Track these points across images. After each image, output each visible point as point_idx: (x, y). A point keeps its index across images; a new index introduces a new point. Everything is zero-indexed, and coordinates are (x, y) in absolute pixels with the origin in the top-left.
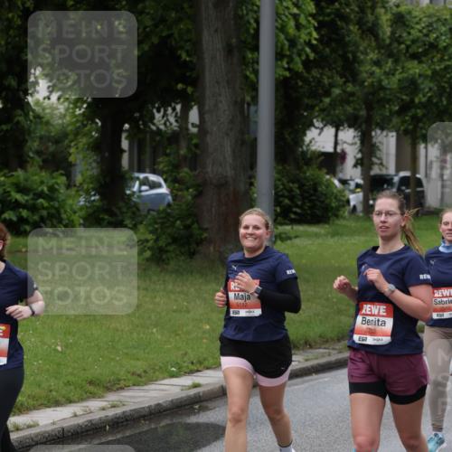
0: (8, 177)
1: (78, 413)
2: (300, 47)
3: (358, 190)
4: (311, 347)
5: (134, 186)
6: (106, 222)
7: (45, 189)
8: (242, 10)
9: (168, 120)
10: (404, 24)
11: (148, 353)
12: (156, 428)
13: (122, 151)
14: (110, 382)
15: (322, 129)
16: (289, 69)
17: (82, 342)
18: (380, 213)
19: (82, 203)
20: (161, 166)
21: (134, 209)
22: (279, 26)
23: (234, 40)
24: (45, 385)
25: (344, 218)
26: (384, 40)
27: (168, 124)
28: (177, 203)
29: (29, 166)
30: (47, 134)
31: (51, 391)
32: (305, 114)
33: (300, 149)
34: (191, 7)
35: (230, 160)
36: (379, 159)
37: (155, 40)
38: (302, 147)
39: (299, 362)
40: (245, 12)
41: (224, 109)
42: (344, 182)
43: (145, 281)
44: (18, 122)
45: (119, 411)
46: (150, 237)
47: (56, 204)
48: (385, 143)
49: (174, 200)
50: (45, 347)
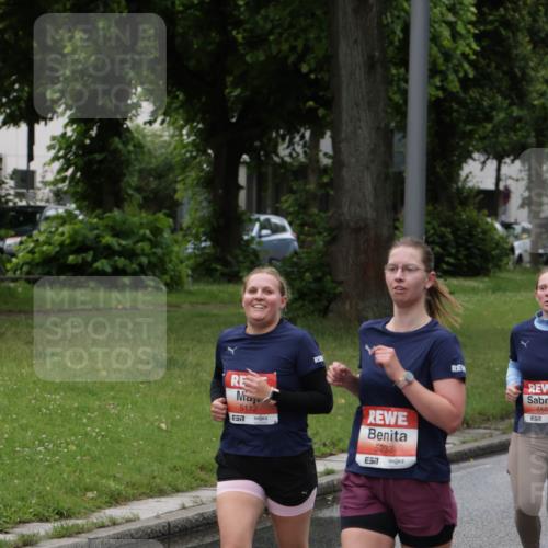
0: (102, 219)
1: (187, 505)
2: (455, 62)
3: (525, 236)
4: (469, 426)
5: (252, 230)
6: (218, 274)
7: (148, 232)
9: (294, 149)
13: (242, 187)
15: (484, 163)
16: (442, 88)
17: (191, 418)
19: (190, 251)
20: (285, 206)
23: (377, 54)
24: (147, 470)
25: (508, 271)
27: (294, 154)
28: (304, 250)
29: (126, 204)
30: (148, 166)
31: (154, 477)
32: (462, 143)
33: (455, 186)
34: (325, 13)
35: (371, 199)
38: (457, 184)
39: (454, 444)
40: (390, 20)
41: (365, 137)
42: (507, 226)
47: (161, 252)
49: (301, 246)
50: (147, 425)
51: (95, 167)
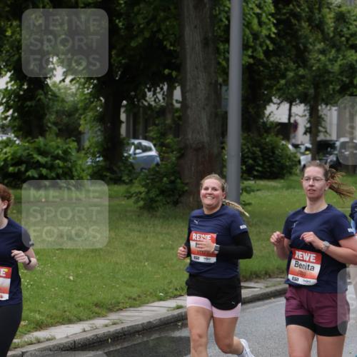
0: (32, 143)
1: (86, 329)
2: (262, 40)
3: (307, 152)
4: (270, 277)
5: (130, 150)
6: (108, 178)
7: (60, 152)
8: (216, 10)
9: (157, 97)
10: (345, 21)
11: (141, 282)
12: (147, 341)
13: (122, 122)
14: (111, 304)
15: (279, 104)
16: (252, 57)
17: (90, 273)
18: (308, 179)
19: (89, 163)
20: (151, 134)
21: (130, 168)
22: (246, 23)
23: (210, 35)
24: (60, 307)
25: (296, 175)
26: (328, 34)
27: (157, 100)
28: (164, 162)
29: (48, 133)
30: (62, 109)
31: (65, 312)
32: (266, 92)
33: (262, 121)
34: (175, 8)
35: (206, 129)
36: (324, 128)
37: (147, 35)
38: (263, 118)
39: (261, 288)
40: (217, 12)
41: (202, 89)
42: (296, 146)
43: (139, 224)
44: (40, 99)
45: (118, 327)
46: (143, 189)
47: (70, 165)
48: (329, 115)
49: (161, 161)
50: (60, 277)
51: (27, 109)
